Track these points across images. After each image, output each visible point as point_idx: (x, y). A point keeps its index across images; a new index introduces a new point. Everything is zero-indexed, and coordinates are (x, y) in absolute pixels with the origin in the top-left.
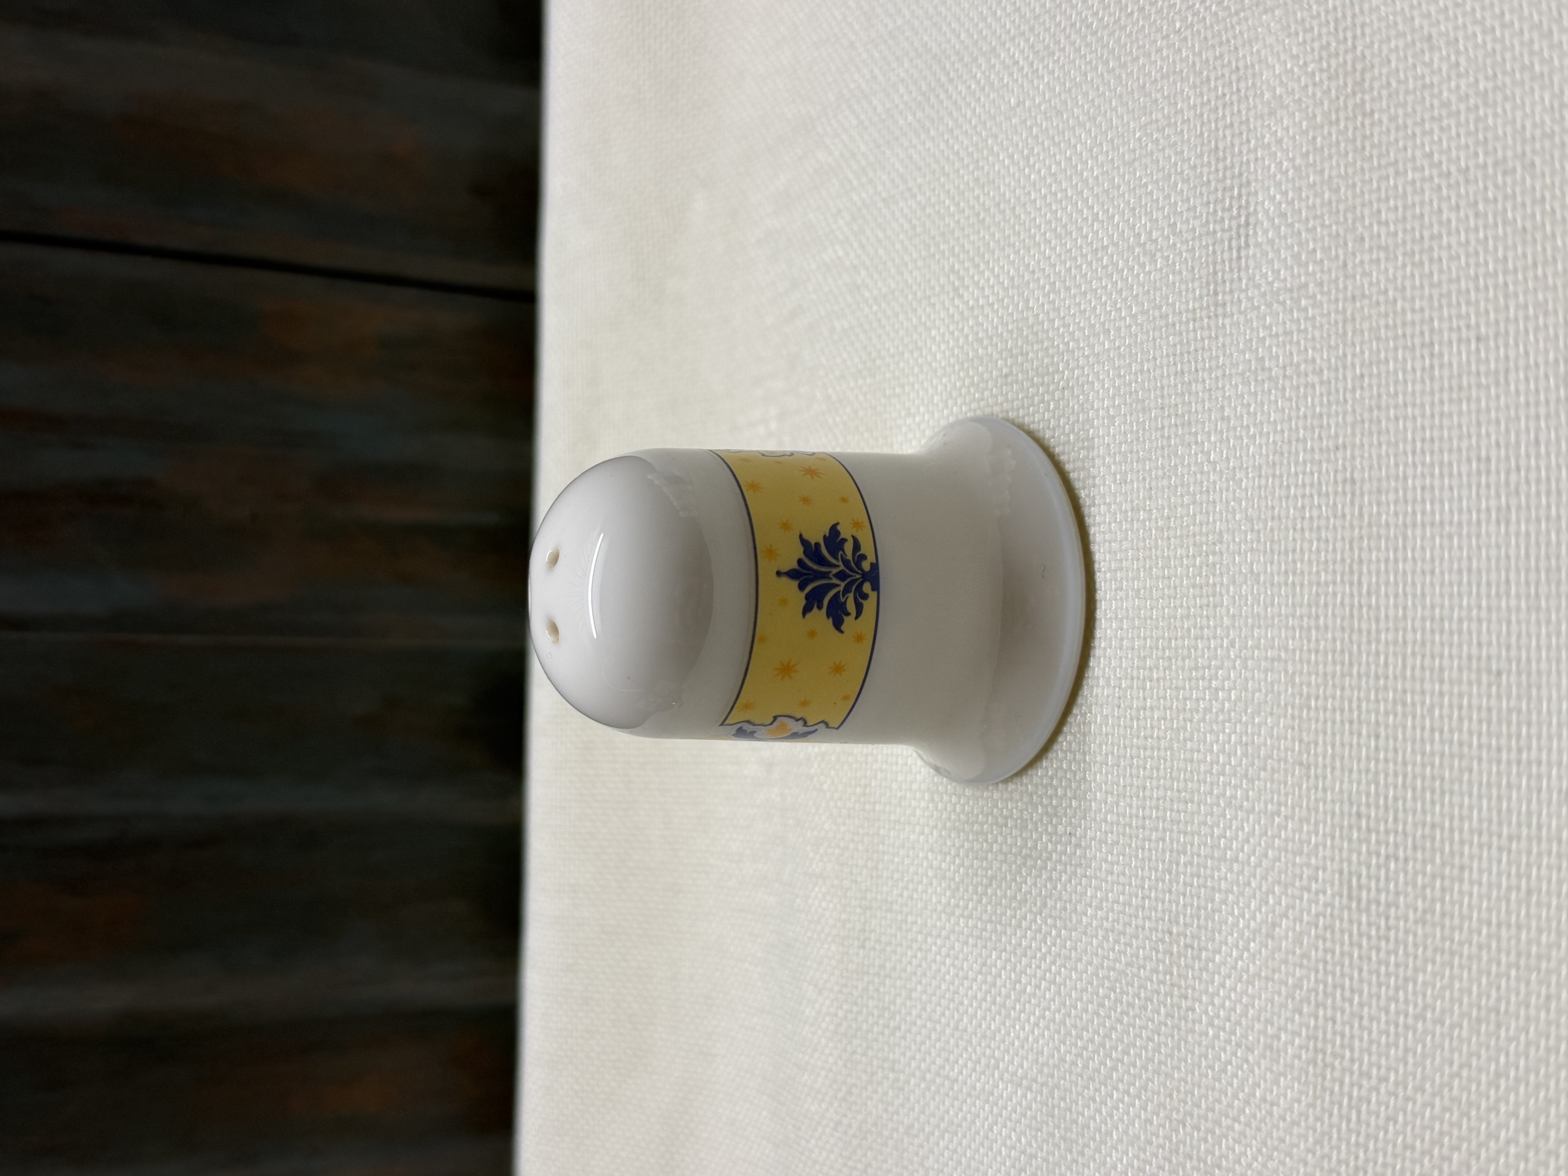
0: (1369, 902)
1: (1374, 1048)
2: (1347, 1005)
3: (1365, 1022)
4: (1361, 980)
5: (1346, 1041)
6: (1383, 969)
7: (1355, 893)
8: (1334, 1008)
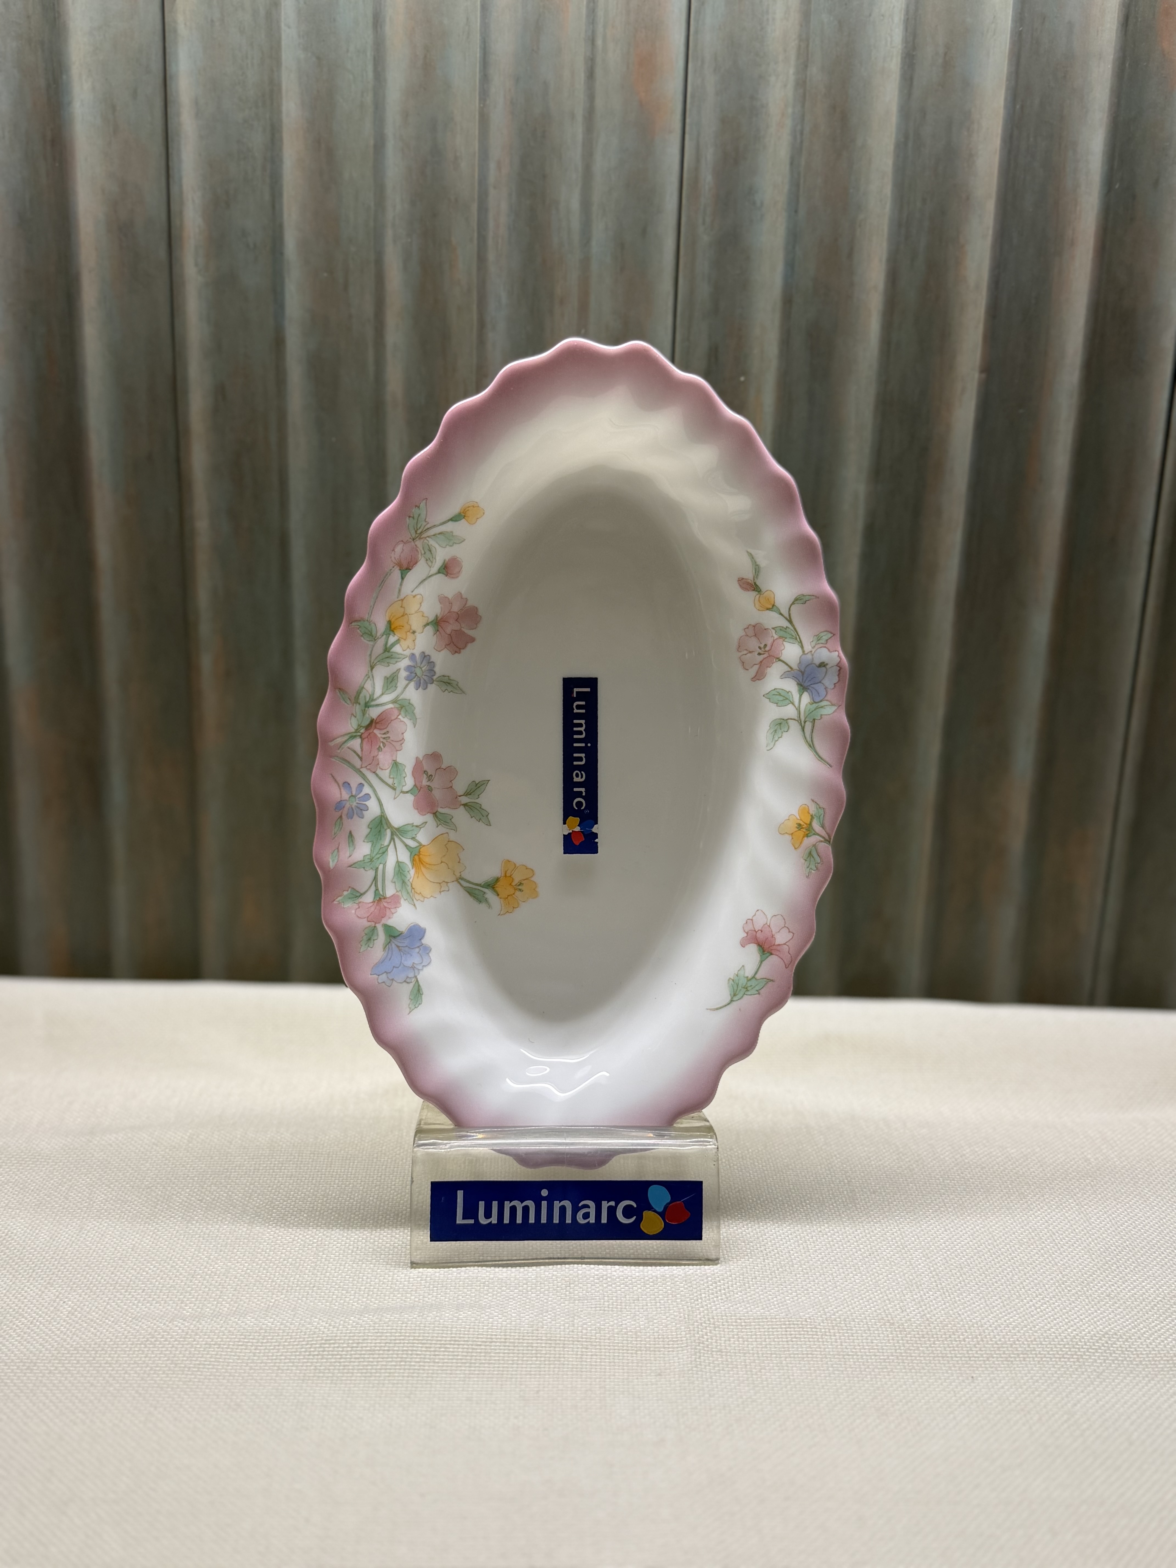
0: (324, 1348)
1: (267, 1351)
2: (284, 1340)
3: (277, 1347)
4: (293, 1345)
5: (270, 1341)
6: (298, 1353)
7: (327, 1342)
8: (283, 1336)
